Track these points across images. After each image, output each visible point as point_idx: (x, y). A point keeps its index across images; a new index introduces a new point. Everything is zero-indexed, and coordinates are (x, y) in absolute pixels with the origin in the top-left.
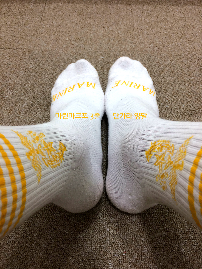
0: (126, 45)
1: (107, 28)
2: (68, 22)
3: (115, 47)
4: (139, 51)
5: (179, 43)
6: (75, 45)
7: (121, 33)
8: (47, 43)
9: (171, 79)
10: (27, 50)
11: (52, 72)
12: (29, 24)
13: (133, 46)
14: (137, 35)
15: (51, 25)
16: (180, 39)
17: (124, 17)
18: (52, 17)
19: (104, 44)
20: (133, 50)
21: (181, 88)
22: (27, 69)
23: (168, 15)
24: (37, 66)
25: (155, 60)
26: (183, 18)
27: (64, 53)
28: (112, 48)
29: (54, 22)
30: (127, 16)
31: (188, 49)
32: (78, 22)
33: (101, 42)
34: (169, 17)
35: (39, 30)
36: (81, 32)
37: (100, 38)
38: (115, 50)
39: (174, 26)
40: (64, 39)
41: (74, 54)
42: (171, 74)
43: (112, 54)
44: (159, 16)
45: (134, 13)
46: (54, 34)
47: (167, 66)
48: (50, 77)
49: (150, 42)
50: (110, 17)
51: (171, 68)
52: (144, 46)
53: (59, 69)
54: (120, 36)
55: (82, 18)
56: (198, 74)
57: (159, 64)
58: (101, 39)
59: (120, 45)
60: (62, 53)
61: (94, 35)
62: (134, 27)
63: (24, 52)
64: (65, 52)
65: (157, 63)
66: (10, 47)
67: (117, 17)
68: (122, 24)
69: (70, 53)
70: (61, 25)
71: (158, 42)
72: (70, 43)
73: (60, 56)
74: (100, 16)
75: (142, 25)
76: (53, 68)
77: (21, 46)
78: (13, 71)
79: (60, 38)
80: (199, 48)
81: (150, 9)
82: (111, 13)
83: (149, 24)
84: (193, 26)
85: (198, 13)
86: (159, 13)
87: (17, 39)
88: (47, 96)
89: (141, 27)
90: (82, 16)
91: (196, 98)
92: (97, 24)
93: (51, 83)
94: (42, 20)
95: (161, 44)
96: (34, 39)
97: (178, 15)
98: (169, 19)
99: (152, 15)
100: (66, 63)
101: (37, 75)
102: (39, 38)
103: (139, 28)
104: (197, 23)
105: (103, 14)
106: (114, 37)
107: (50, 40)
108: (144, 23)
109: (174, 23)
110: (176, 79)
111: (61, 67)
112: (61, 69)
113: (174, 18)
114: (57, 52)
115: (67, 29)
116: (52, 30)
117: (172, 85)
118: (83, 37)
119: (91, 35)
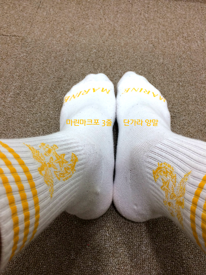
0: (121, 40)
1: (104, 20)
2: (65, 11)
3: (110, 40)
4: (133, 47)
5: (175, 42)
6: (69, 36)
7: (117, 27)
8: (41, 32)
9: (161, 79)
10: (21, 38)
11: (42, 62)
12: (26, 11)
13: (128, 41)
14: (133, 29)
15: (48, 13)
16: (177, 37)
17: (123, 9)
18: (51, 4)
19: (99, 36)
20: (127, 46)
21: (170, 89)
22: (17, 57)
23: (169, 10)
24: (28, 55)
25: (148, 57)
26: (184, 15)
27: (57, 43)
28: (106, 42)
29: (51, 10)
30: (127, 8)
31: (183, 49)
32: (75, 12)
33: (96, 34)
34: (170, 13)
35: (35, 18)
36: (77, 23)
37: (95, 30)
38: (108, 44)
39: (173, 23)
40: (59, 29)
41: (67, 45)
42: (162, 74)
43: (106, 48)
44: (159, 11)
45: (135, 5)
46: (49, 23)
47: (159, 65)
48: (40, 67)
49: (146, 38)
50: (109, 8)
51: (162, 67)
52: (139, 42)
53: (50, 60)
54: (116, 29)
55: (80, 8)
56: (188, 76)
57: (151, 62)
58: (97, 31)
59: (115, 39)
60: (55, 44)
61: (90, 27)
62: (132, 21)
63: (17, 39)
64: (59, 42)
65: (150, 60)
66: (4, 33)
67: (116, 9)
68: (119, 17)
69: (63, 43)
70: (58, 14)
71: (154, 39)
72: (65, 33)
73: (53, 46)
74: (99, 6)
75: (141, 19)
76: (44, 58)
77: (15, 33)
78: (3, 58)
79: (55, 27)
80: (194, 48)
81: (152, 3)
82: (111, 4)
83: (147, 19)
84: (193, 24)
85: (200, 11)
86: (160, 7)
87: (12, 25)
88: (35, 87)
89: (139, 21)
90: (81, 5)
91: (183, 100)
92: (95, 15)
93: (40, 73)
94: (39, 7)
95: (157, 41)
96: (28, 27)
97: (179, 12)
98: (169, 15)
99: (152, 10)
100: (58, 54)
101: (27, 64)
102: (34, 26)
103: (136, 22)
104: (197, 21)
105: (102, 5)
106: (110, 31)
107: (45, 28)
108: (143, 17)
109: (174, 20)
110: (166, 79)
111: (52, 57)
112: (52, 60)
113: (174, 14)
114: (50, 42)
115: (63, 19)
116: (48, 18)
117: (161, 85)
118: (79, 28)
119: (87, 26)
